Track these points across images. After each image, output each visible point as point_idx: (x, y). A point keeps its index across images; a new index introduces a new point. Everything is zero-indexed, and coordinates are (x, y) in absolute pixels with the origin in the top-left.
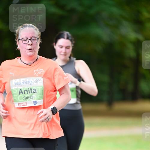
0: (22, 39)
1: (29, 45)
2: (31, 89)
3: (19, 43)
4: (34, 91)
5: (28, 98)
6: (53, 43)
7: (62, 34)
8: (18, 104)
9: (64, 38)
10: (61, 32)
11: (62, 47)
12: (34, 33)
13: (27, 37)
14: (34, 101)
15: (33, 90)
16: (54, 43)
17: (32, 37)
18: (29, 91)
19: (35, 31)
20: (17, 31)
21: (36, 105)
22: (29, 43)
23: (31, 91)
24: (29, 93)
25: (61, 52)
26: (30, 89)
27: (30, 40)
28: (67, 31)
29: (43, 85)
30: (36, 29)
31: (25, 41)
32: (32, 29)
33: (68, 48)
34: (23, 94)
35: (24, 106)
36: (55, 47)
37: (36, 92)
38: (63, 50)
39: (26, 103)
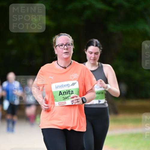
0: (59, 45)
1: (65, 49)
2: (69, 91)
4: (71, 93)
5: (66, 99)
6: (84, 49)
7: (92, 42)
8: (59, 103)
9: (93, 45)
10: (91, 40)
11: (91, 53)
12: (68, 40)
13: (63, 43)
15: (71, 91)
18: (68, 92)
19: (69, 38)
20: (54, 40)
21: (74, 104)
22: (64, 48)
23: (69, 93)
25: (91, 57)
26: (68, 91)
27: (66, 45)
29: (78, 87)
30: (70, 37)
32: (66, 37)
33: (97, 54)
34: (62, 95)
36: (86, 53)
37: (73, 93)
38: (93, 55)
39: (65, 102)
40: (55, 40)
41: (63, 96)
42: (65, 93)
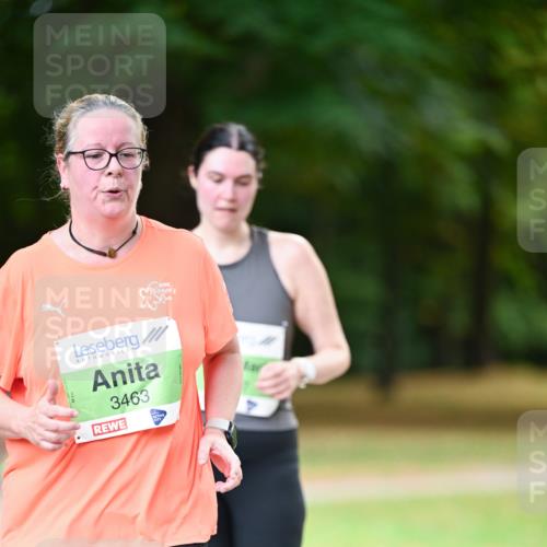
0: (82, 152)
1: (110, 174)
2: (137, 364)
3: (68, 166)
4: (148, 374)
5: (128, 402)
7: (222, 131)
8: (93, 426)
9: (228, 145)
11: (220, 179)
13: (103, 144)
14: (152, 411)
15: (147, 368)
16: (191, 168)
17: (123, 144)
18: (135, 372)
21: (163, 424)
22: (108, 170)
23: (139, 373)
24: (133, 381)
25: (219, 198)
26: (133, 366)
27: (116, 155)
28: (238, 121)
29: (179, 347)
31: (96, 160)
33: (245, 184)
34: (108, 386)
35: (114, 431)
36: (194, 182)
37: (157, 375)
38: (227, 188)
39: (124, 418)
40: (65, 125)
41: (113, 391)
42: (119, 377)
